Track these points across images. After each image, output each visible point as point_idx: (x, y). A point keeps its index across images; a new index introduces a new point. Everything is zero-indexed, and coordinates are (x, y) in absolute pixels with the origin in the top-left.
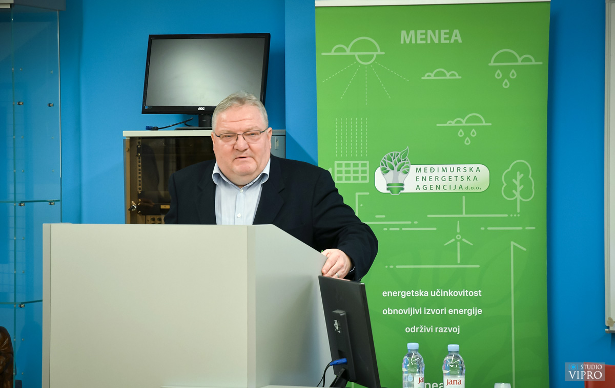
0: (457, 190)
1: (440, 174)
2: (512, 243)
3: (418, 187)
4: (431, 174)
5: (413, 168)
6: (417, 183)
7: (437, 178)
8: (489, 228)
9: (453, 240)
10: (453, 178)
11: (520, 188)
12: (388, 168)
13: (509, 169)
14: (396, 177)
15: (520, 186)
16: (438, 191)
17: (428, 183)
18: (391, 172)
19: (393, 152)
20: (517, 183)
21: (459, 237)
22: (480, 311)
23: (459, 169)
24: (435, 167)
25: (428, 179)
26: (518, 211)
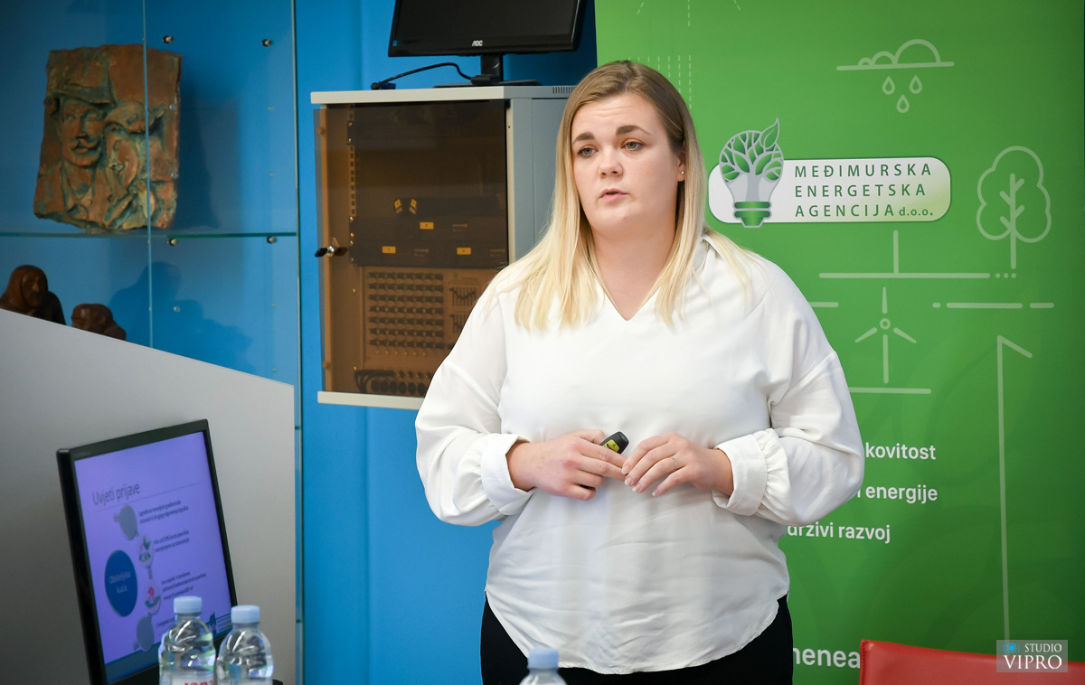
0: (881, 218)
1: (846, 181)
2: (1001, 340)
3: (800, 211)
4: (826, 181)
5: (789, 166)
6: (799, 201)
7: (838, 190)
8: (950, 305)
9: (874, 331)
10: (873, 190)
11: (1015, 213)
12: (737, 169)
13: (993, 169)
14: (753, 188)
15: (1017, 208)
16: (841, 219)
17: (820, 201)
18: (743, 177)
19: (747, 132)
20: (1011, 200)
21: (885, 323)
22: (932, 494)
23: (884, 170)
24: (835, 163)
25: (819, 192)
26: (1014, 265)
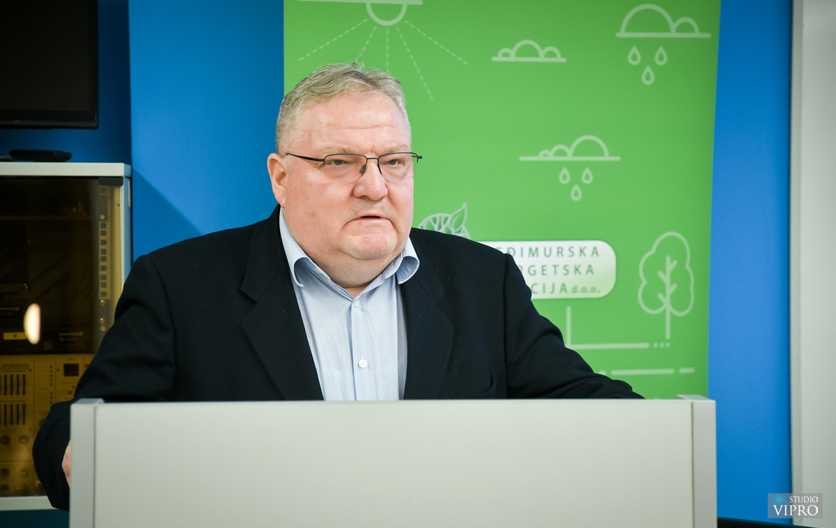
11: (670, 289)
13: (652, 252)
15: (672, 284)
19: (437, 215)
20: (666, 278)
26: (668, 336)
